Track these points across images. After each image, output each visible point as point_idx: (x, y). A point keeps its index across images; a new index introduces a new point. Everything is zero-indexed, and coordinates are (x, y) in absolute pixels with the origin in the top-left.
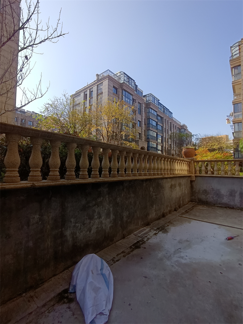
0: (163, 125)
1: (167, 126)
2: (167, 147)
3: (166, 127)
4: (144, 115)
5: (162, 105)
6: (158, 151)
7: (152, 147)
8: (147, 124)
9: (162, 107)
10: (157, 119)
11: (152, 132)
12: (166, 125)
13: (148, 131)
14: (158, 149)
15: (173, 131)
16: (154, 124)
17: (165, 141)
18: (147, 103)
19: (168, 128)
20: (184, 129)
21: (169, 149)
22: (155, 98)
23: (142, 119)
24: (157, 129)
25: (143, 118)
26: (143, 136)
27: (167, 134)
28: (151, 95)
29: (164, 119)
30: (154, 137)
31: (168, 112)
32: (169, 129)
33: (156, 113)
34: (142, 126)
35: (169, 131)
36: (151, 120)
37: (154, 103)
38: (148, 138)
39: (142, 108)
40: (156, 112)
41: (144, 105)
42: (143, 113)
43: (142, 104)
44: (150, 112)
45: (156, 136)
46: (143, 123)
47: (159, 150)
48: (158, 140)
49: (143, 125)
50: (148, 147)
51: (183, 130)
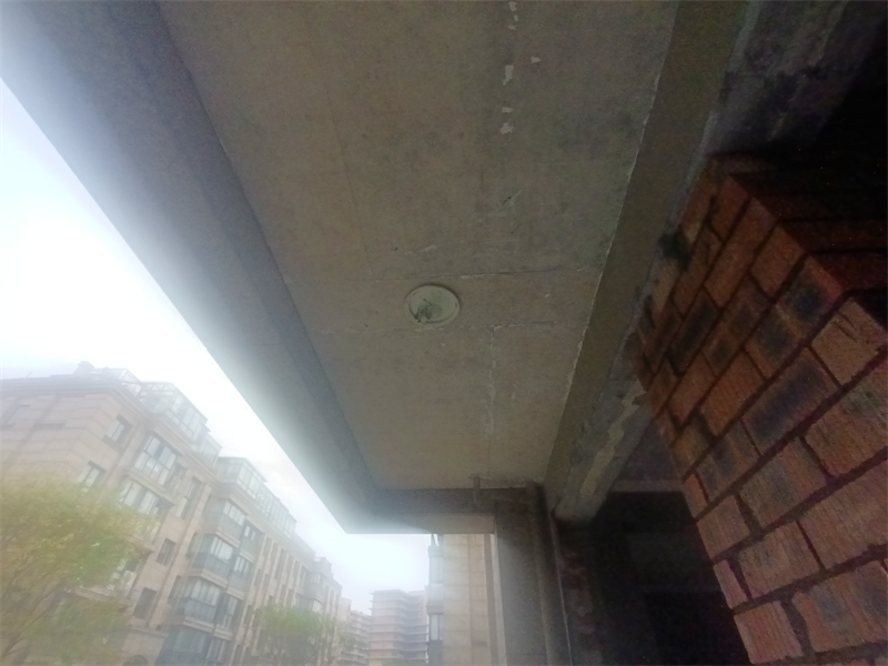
2: (247, 644)
10: (241, 537)
15: (283, 582)
23: (184, 534)
25: (191, 532)
27: (260, 591)
32: (273, 574)
36: (216, 539)
41: (208, 489)
42: (198, 514)
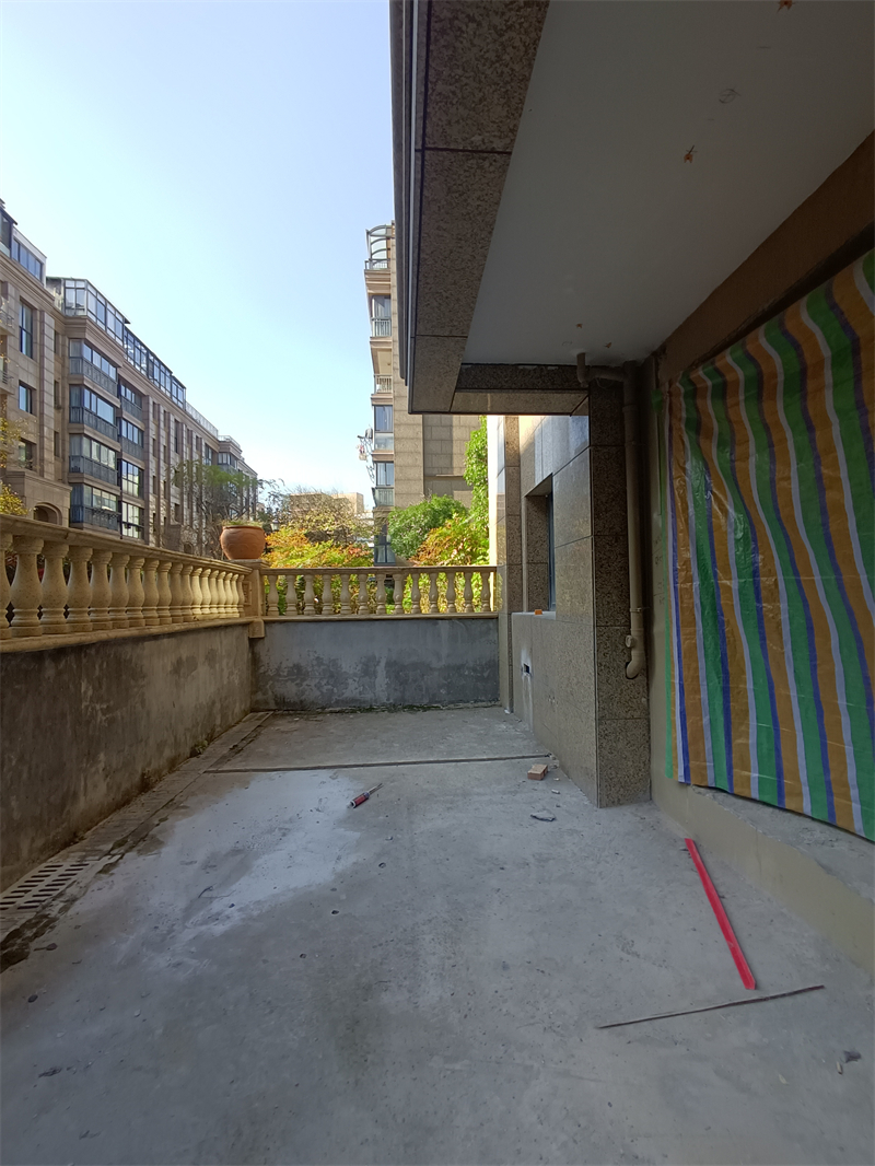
0: (147, 427)
1: (163, 433)
3: (158, 434)
4: (50, 362)
5: (142, 344)
6: (125, 531)
7: (94, 511)
8: (71, 408)
9: (140, 350)
11: (95, 444)
12: (158, 426)
13: (76, 439)
14: (124, 519)
16: (107, 413)
17: (156, 491)
18: (66, 317)
19: (168, 442)
20: (231, 454)
21: (172, 522)
22: (109, 307)
24: (120, 436)
26: (49, 456)
28: (89, 288)
29: (151, 403)
30: (107, 467)
31: (168, 380)
33: (112, 370)
34: (42, 414)
35: (173, 454)
37: (105, 324)
38: (76, 470)
39: (42, 333)
40: (116, 366)
43: (42, 312)
44: (82, 358)
45: (112, 465)
46: (49, 399)
47: (129, 525)
48: (124, 482)
49: (49, 411)
50: (76, 509)
51: (225, 459)
